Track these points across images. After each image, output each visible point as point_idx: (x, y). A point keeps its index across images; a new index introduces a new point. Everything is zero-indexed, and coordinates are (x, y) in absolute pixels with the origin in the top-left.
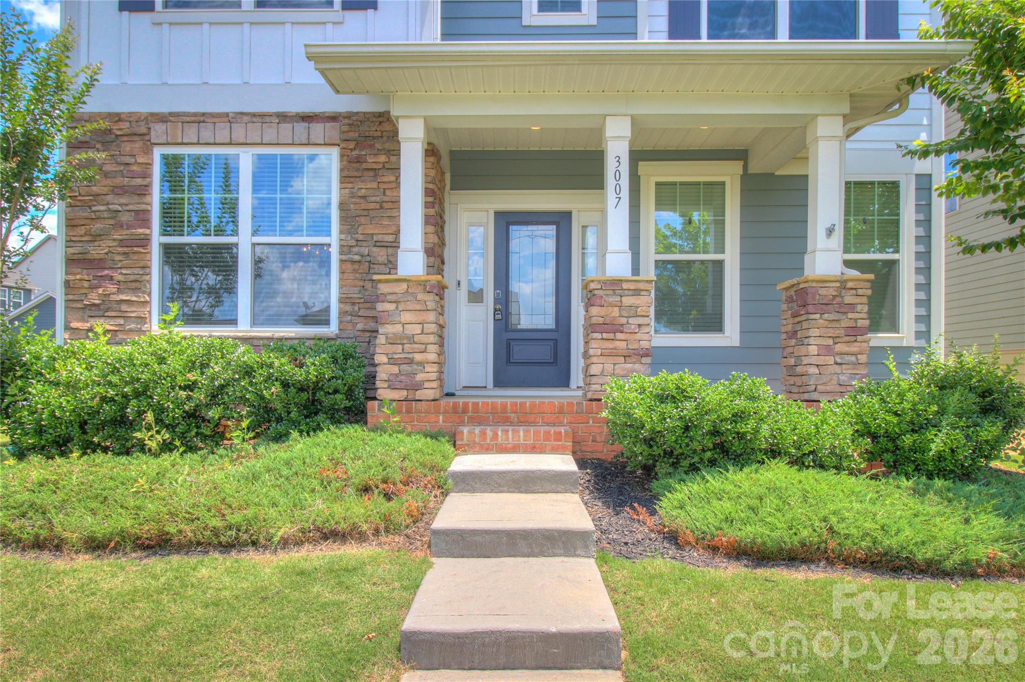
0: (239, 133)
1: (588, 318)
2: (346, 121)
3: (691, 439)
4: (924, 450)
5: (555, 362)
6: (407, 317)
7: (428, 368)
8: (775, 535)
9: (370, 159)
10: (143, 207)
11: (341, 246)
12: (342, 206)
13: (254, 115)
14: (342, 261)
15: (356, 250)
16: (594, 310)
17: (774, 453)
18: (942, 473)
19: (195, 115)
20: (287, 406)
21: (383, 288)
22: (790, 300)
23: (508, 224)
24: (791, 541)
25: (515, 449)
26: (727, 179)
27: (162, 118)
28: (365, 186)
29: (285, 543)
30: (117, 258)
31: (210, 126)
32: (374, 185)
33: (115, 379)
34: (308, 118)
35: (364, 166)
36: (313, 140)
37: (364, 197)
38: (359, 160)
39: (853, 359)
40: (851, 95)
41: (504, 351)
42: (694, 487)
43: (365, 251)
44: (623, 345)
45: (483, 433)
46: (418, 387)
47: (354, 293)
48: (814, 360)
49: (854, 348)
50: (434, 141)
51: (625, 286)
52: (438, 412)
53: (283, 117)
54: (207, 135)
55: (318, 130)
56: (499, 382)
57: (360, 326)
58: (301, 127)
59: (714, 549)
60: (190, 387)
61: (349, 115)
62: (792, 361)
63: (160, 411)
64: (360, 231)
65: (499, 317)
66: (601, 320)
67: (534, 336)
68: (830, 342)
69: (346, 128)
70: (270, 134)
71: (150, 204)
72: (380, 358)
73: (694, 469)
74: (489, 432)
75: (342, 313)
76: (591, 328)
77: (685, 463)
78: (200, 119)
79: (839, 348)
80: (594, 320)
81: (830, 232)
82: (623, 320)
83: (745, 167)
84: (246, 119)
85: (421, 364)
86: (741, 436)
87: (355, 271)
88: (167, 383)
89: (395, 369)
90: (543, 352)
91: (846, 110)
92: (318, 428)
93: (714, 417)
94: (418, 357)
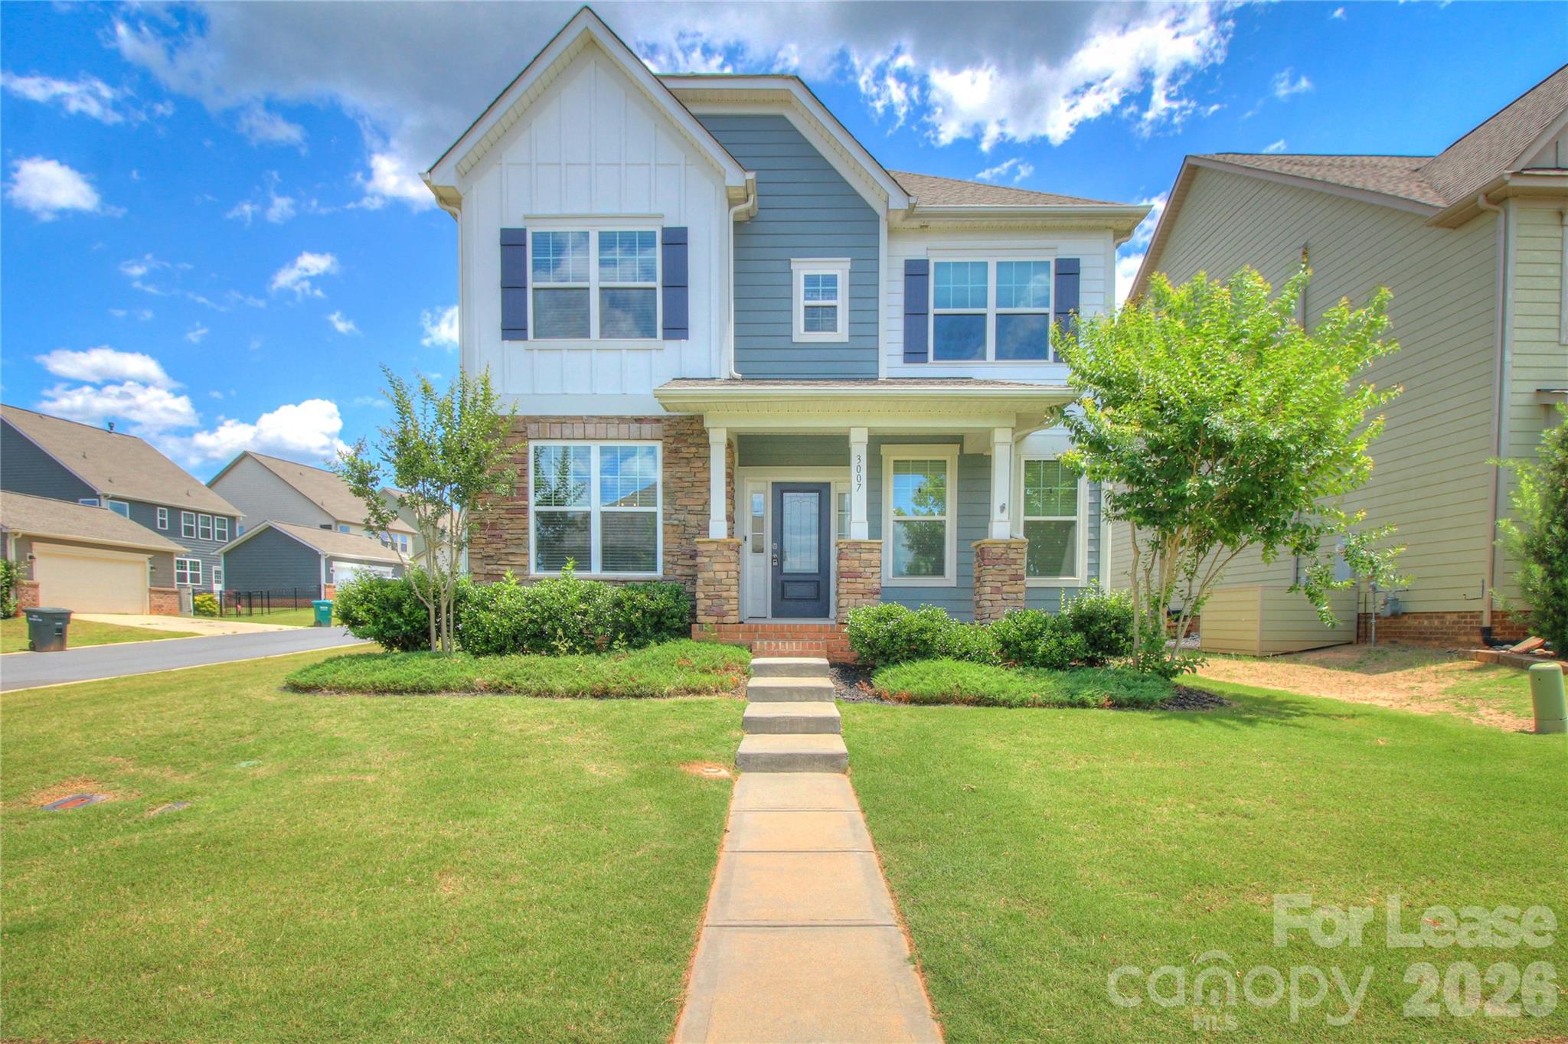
0: (590, 430)
1: (839, 567)
2: (667, 423)
3: (895, 643)
4: (1035, 651)
5: (817, 599)
6: (717, 567)
7: (731, 602)
8: (929, 688)
9: (684, 450)
10: (523, 485)
11: (664, 514)
12: (665, 485)
13: (601, 418)
14: (664, 524)
15: (674, 516)
16: (843, 563)
17: (947, 654)
18: (1044, 665)
19: (558, 417)
20: (644, 627)
21: (701, 547)
22: (977, 555)
23: (782, 492)
24: (937, 693)
25: (790, 655)
26: (948, 458)
27: (536, 420)
28: (681, 470)
29: (669, 695)
30: (505, 522)
31: (570, 426)
32: (688, 469)
33: (537, 607)
34: (639, 420)
35: (680, 455)
36: (643, 436)
37: (680, 478)
38: (676, 451)
39: (1014, 596)
40: (1017, 415)
41: (780, 589)
42: (894, 670)
43: (681, 517)
44: (862, 586)
45: (770, 645)
46: (724, 615)
47: (674, 548)
48: (988, 597)
49: (1015, 589)
50: (731, 438)
51: (863, 546)
52: (738, 631)
53: (622, 419)
54: (567, 432)
55: (647, 428)
56: (776, 614)
57: (679, 572)
58: (635, 427)
59: (899, 700)
60: (585, 613)
61: (669, 418)
62: (978, 598)
63: (565, 628)
64: (678, 502)
65: (775, 564)
66: (846, 569)
67: (800, 579)
68: (999, 585)
69: (667, 428)
70: (613, 432)
71: (527, 483)
72: (700, 595)
73: (897, 662)
74: (773, 643)
75: (665, 562)
76: (841, 574)
77: (892, 659)
78: (562, 420)
79: (1005, 589)
80: (842, 569)
81: (1003, 508)
82: (862, 570)
83: (961, 449)
84: (595, 420)
85: (727, 599)
86: (925, 642)
87: (674, 532)
88: (569, 611)
89: (709, 602)
90: (807, 590)
91: (1014, 425)
92: (663, 640)
93: (906, 630)
94: (725, 594)
